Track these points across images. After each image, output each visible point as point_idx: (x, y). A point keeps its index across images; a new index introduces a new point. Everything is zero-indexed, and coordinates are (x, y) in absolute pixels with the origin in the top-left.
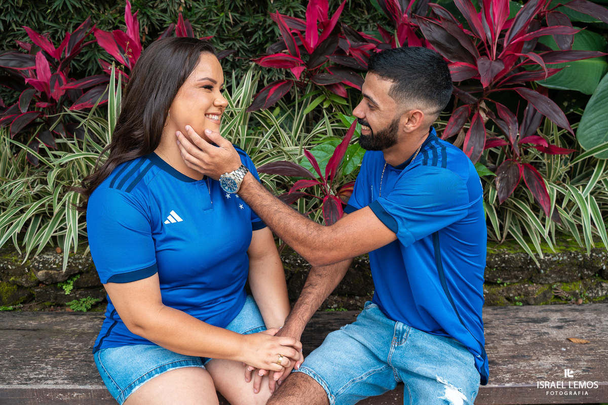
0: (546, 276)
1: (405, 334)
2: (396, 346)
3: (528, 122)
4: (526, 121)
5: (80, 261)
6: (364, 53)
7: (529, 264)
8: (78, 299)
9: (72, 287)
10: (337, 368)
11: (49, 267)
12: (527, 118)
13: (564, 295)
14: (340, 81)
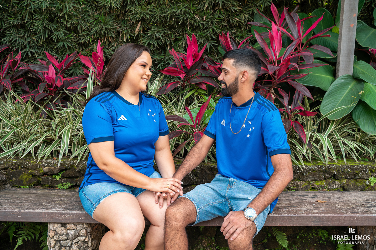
0: (307, 177)
1: (234, 183)
2: (230, 188)
3: (296, 102)
4: (295, 102)
5: (67, 163)
6: (215, 68)
7: (298, 170)
8: (62, 183)
9: (60, 177)
10: (200, 197)
11: (51, 165)
12: (295, 100)
13: (316, 187)
14: (203, 81)
